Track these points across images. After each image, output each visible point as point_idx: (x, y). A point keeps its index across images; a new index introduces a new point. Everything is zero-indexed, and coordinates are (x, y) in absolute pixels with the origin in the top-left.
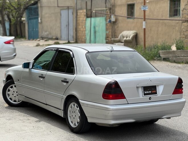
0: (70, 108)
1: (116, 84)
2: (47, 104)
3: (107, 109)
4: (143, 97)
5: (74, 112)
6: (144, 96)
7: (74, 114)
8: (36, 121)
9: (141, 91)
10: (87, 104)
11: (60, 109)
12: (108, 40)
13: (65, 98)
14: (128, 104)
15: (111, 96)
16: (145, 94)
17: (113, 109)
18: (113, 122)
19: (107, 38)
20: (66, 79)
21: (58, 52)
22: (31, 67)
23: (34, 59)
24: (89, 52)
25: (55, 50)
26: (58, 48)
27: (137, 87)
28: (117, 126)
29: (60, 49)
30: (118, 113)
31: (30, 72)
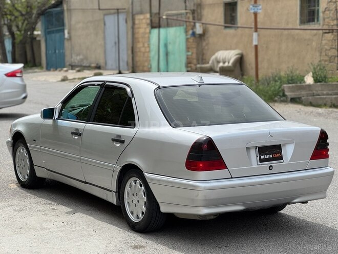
0: (127, 188)
1: (210, 142)
2: (86, 183)
3: (194, 188)
4: (258, 165)
5: (135, 194)
6: (259, 163)
7: (135, 199)
8: (67, 213)
9: (254, 154)
10: (159, 180)
11: (111, 191)
12: (191, 67)
13: (118, 171)
14: (232, 178)
15: (201, 165)
16: (262, 161)
17: (205, 187)
19: (189, 65)
20: (119, 136)
21: (104, 89)
22: (57, 117)
24: (159, 87)
25: (98, 85)
26: (104, 81)
27: (248, 149)
28: (213, 217)
29: (107, 83)
30: (214, 195)
31: (55, 125)
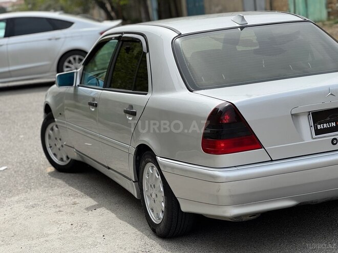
0: (145, 176)
2: (109, 168)
3: (214, 179)
4: (313, 138)
5: (153, 186)
6: (314, 136)
7: (153, 192)
9: (306, 124)
10: (173, 168)
13: (133, 153)
14: (272, 160)
15: (223, 145)
16: (318, 132)
17: (227, 178)
18: (233, 212)
20: (131, 107)
21: (121, 42)
22: (78, 83)
23: (83, 64)
25: (116, 38)
26: (122, 33)
27: (295, 116)
28: (249, 218)
29: (125, 35)
30: (244, 188)
31: (75, 95)
